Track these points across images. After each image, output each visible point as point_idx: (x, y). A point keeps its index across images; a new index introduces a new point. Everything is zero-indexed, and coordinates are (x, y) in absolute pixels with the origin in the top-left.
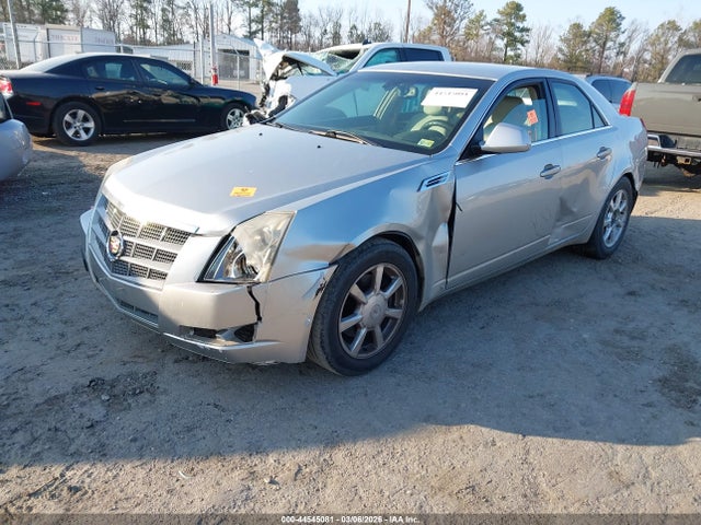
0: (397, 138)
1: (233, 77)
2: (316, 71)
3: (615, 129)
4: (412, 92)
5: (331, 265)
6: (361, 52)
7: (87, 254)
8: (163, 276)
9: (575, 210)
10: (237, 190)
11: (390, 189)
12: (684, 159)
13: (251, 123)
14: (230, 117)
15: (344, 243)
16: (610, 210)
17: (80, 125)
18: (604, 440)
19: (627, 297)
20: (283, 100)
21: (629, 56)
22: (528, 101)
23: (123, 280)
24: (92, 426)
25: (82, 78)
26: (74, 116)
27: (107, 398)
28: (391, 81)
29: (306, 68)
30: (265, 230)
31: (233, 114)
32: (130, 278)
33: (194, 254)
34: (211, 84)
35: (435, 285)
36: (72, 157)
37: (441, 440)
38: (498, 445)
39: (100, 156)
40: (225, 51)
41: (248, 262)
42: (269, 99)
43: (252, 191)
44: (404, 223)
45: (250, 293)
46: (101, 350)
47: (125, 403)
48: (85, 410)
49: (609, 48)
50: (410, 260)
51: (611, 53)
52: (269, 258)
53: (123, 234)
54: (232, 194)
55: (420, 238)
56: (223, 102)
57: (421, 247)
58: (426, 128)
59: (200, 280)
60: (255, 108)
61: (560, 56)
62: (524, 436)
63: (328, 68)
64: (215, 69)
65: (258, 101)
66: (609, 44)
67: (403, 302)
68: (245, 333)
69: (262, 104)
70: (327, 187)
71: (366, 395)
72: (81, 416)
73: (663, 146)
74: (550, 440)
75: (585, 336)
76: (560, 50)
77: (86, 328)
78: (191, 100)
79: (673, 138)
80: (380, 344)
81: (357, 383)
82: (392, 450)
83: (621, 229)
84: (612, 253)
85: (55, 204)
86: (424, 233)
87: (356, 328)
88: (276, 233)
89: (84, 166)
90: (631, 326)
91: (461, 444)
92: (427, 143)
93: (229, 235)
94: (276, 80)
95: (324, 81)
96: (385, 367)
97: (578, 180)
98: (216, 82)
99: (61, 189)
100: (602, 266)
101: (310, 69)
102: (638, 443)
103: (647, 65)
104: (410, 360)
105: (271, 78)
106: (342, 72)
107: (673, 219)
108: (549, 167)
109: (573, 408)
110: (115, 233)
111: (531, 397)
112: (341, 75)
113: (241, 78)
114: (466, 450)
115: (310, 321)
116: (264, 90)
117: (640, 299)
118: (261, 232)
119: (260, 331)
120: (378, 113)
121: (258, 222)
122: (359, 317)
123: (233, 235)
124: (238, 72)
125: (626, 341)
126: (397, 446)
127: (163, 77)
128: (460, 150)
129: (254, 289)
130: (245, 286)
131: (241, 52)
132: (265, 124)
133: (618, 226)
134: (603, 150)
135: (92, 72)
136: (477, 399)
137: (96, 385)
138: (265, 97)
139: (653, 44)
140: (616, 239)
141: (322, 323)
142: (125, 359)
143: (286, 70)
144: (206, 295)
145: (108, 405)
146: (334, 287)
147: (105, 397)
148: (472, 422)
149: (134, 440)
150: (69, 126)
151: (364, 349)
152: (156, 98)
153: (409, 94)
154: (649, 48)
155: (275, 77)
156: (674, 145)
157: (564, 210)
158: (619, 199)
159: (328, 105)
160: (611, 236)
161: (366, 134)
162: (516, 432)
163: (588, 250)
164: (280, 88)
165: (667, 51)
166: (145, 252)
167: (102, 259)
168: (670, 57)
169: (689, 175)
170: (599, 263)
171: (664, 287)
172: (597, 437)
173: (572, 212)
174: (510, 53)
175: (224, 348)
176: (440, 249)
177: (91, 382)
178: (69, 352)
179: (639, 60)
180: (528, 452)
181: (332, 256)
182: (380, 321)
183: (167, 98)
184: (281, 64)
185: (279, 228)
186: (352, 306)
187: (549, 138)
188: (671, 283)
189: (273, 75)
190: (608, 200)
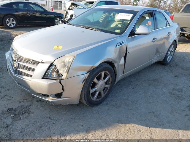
0: (107, 29)
1: (57, 9)
2: (81, 7)
3: (172, 26)
4: (112, 14)
5: (87, 72)
6: (95, 2)
7: (7, 66)
8: (31, 76)
9: (160, 51)
10: (56, 47)
11: (107, 47)
12: (187, 35)
13: (62, 23)
14: (56, 20)
15: (92, 66)
16: (170, 51)
17: (12, 22)
18: (175, 129)
19: (175, 78)
20: (72, 16)
21: (167, 5)
22: (147, 18)
23: (18, 76)
24: (7, 127)
25: (12, 8)
26: (9, 20)
27: (13, 116)
28: (106, 11)
29: (78, 6)
30: (65, 61)
31: (57, 20)
32: (20, 76)
33: (41, 69)
34: (51, 11)
35: (120, 76)
36: (9, 32)
37: (123, 130)
38: (142, 131)
39: (17, 32)
40: (55, 1)
41: (60, 72)
42: (67, 15)
43: (61, 47)
44: (111, 58)
45: (60, 82)
46: (13, 97)
47: (19, 117)
48: (5, 120)
49: (162, 3)
50: (113, 69)
51: (162, 4)
52: (66, 71)
53: (18, 61)
54: (54, 48)
55: (116, 62)
56: (54, 16)
57: (116, 65)
58: (116, 26)
59: (43, 78)
60: (63, 18)
61: (148, 4)
62: (150, 128)
63: (85, 6)
64: (52, 7)
65: (64, 16)
66: (162, 1)
67: (110, 82)
68: (59, 96)
69: (65, 17)
70: (86, 46)
71: (98, 113)
72: (4, 123)
73: (181, 31)
74: (158, 129)
75: (164, 91)
76: (149, 3)
77: (8, 90)
78: (45, 15)
79: (184, 29)
80: (103, 96)
81: (96, 109)
82: (107, 134)
83: (172, 56)
84: (169, 63)
85: (2, 47)
86: (117, 61)
87: (95, 92)
88: (69, 62)
89: (12, 35)
90: (178, 87)
91: (130, 131)
92: (118, 31)
93: (53, 63)
94: (70, 10)
95: (84, 11)
96: (104, 103)
97: (162, 42)
98: (52, 10)
99: (4, 42)
100: (166, 67)
101: (79, 7)
102: (185, 130)
103: (172, 8)
104: (112, 100)
105: (68, 9)
106: (89, 8)
107: (184, 53)
108: (154, 39)
109: (164, 117)
110: (15, 61)
111: (150, 113)
112: (89, 9)
113: (60, 9)
114: (131, 133)
115: (81, 91)
116: (66, 13)
117: (179, 78)
118: (64, 62)
119: (64, 95)
120: (101, 20)
121: (62, 59)
122: (96, 88)
123: (54, 63)
124: (59, 8)
125: (177, 93)
126: (109, 132)
127: (36, 8)
128: (128, 33)
129: (62, 81)
130: (59, 80)
131: (60, 2)
132: (66, 24)
133: (171, 55)
134: (169, 33)
135: (14, 6)
136: (133, 114)
137: (10, 110)
138: (66, 15)
139: (174, 2)
140: (170, 59)
141: (85, 91)
142: (20, 100)
143: (72, 7)
144: (45, 83)
145: (13, 118)
146: (89, 80)
147: (12, 115)
148: (133, 123)
149: (21, 132)
150: (8, 23)
151: (98, 98)
152: (34, 15)
153: (111, 15)
154: (173, 2)
155: (69, 9)
156: (184, 31)
157: (157, 51)
158: (172, 48)
159: (86, 18)
160: (169, 58)
161: (98, 27)
162: (147, 126)
163: (163, 63)
164: (71, 12)
165: (177, 4)
166: (25, 67)
167: (12, 68)
168: (178, 5)
169: (187, 39)
170: (165, 66)
171: (185, 74)
172: (172, 128)
173: (159, 52)
174: (135, 3)
175: (52, 100)
176: (121, 65)
177: (8, 109)
178: (2, 98)
179: (170, 6)
180: (151, 134)
181: (88, 70)
182: (103, 89)
183: (38, 15)
184: (71, 5)
185: (70, 61)
186: (94, 85)
187: (154, 29)
188: (187, 73)
189: (69, 8)
190: (169, 48)
